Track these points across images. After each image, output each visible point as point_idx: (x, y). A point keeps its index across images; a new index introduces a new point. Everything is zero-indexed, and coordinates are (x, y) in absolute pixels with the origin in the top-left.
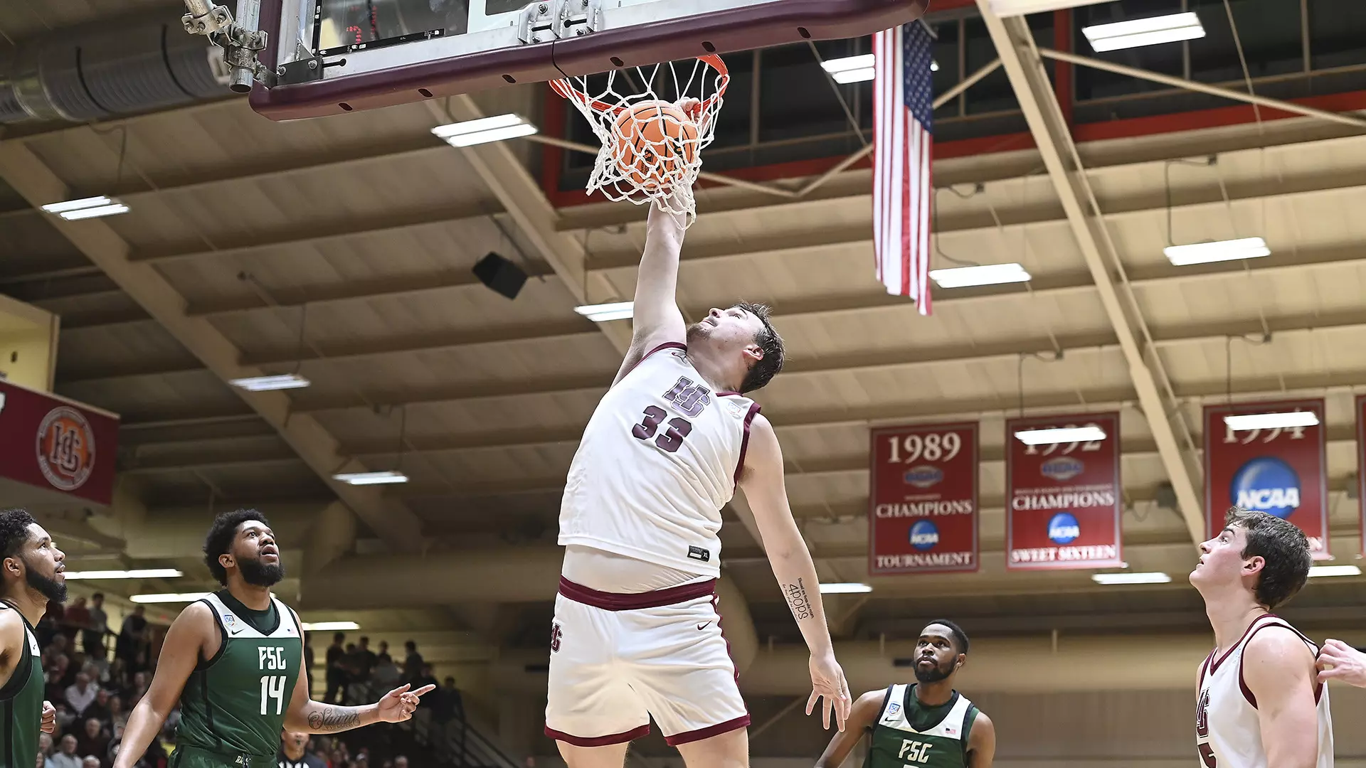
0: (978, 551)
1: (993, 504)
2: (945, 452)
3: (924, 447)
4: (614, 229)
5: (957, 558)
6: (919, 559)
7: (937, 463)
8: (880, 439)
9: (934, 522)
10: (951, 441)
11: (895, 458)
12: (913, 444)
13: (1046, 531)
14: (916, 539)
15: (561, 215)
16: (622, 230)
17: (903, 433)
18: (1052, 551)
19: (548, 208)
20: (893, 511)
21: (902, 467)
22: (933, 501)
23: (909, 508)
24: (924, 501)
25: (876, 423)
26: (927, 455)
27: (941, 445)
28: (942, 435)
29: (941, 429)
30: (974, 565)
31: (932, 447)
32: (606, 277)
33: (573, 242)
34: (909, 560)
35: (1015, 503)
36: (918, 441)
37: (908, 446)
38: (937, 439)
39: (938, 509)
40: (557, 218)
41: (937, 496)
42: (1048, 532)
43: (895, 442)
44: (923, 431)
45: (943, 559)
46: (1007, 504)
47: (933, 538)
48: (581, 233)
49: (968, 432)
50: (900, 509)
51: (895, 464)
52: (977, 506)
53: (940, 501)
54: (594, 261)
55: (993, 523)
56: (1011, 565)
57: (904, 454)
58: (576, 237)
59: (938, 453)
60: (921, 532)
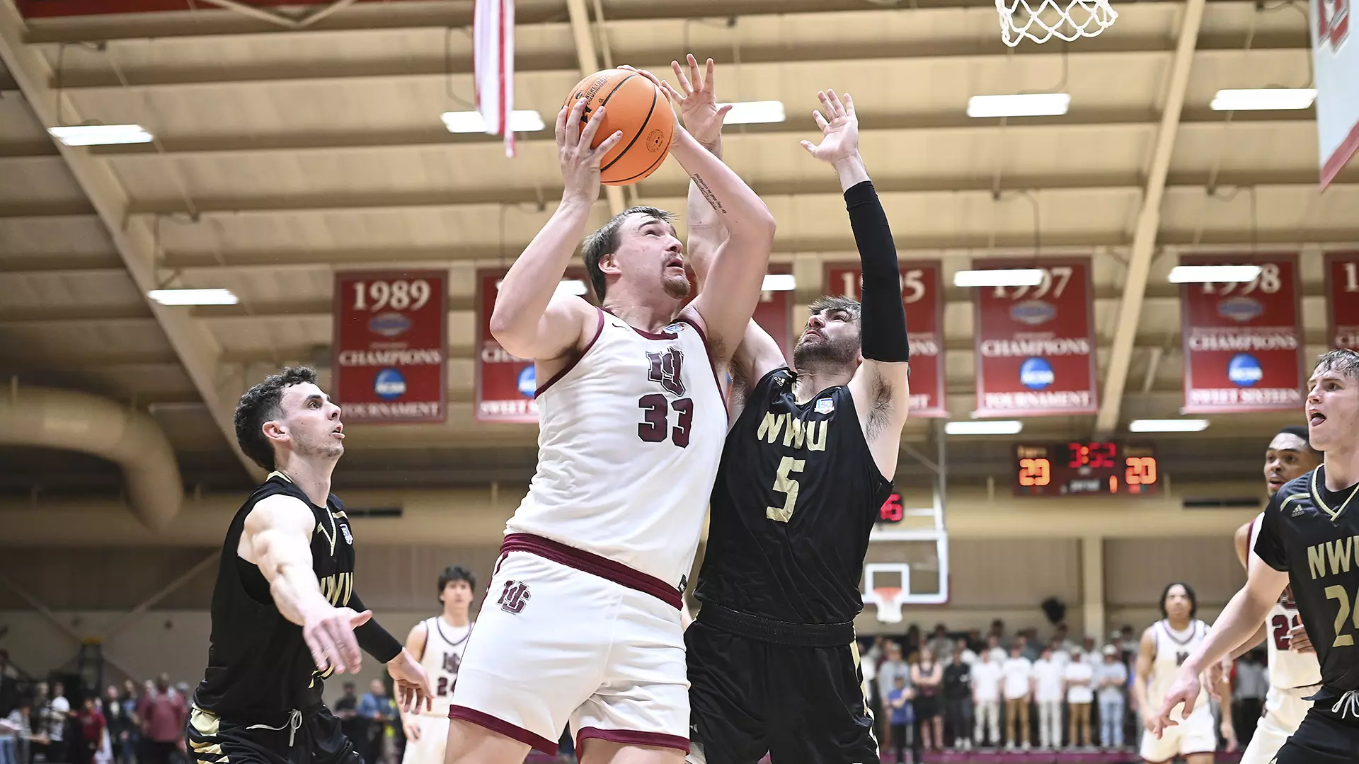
0: (447, 401)
1: (462, 353)
2: (413, 301)
3: (391, 295)
4: (93, 46)
5: (424, 408)
6: (384, 409)
7: (405, 311)
8: (345, 284)
9: (400, 371)
10: (420, 289)
11: (360, 303)
12: (380, 290)
13: (516, 384)
14: (382, 388)
15: (29, 26)
16: (102, 47)
17: (370, 279)
18: (522, 404)
19: (16, 16)
20: (358, 358)
21: (367, 314)
22: (400, 350)
23: (375, 357)
24: (391, 350)
25: (342, 267)
26: (394, 303)
27: (409, 293)
28: (410, 282)
29: (411, 277)
30: (441, 417)
31: (399, 295)
32: (72, 99)
33: (42, 58)
34: (374, 409)
35: (485, 355)
36: (385, 289)
37: (374, 292)
38: (405, 287)
39: (405, 358)
40: (26, 29)
41: (403, 345)
42: (517, 384)
43: (360, 288)
44: (390, 278)
45: (410, 409)
46: (475, 354)
47: (399, 388)
48: (53, 49)
49: (438, 281)
50: (366, 356)
51: (360, 312)
52: (446, 356)
53: (407, 349)
54: (62, 79)
55: (462, 374)
56: (480, 417)
57: (369, 300)
58: (45, 53)
59: (406, 301)
60: (388, 380)
